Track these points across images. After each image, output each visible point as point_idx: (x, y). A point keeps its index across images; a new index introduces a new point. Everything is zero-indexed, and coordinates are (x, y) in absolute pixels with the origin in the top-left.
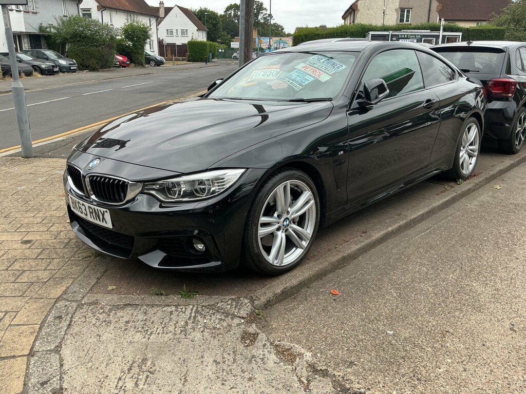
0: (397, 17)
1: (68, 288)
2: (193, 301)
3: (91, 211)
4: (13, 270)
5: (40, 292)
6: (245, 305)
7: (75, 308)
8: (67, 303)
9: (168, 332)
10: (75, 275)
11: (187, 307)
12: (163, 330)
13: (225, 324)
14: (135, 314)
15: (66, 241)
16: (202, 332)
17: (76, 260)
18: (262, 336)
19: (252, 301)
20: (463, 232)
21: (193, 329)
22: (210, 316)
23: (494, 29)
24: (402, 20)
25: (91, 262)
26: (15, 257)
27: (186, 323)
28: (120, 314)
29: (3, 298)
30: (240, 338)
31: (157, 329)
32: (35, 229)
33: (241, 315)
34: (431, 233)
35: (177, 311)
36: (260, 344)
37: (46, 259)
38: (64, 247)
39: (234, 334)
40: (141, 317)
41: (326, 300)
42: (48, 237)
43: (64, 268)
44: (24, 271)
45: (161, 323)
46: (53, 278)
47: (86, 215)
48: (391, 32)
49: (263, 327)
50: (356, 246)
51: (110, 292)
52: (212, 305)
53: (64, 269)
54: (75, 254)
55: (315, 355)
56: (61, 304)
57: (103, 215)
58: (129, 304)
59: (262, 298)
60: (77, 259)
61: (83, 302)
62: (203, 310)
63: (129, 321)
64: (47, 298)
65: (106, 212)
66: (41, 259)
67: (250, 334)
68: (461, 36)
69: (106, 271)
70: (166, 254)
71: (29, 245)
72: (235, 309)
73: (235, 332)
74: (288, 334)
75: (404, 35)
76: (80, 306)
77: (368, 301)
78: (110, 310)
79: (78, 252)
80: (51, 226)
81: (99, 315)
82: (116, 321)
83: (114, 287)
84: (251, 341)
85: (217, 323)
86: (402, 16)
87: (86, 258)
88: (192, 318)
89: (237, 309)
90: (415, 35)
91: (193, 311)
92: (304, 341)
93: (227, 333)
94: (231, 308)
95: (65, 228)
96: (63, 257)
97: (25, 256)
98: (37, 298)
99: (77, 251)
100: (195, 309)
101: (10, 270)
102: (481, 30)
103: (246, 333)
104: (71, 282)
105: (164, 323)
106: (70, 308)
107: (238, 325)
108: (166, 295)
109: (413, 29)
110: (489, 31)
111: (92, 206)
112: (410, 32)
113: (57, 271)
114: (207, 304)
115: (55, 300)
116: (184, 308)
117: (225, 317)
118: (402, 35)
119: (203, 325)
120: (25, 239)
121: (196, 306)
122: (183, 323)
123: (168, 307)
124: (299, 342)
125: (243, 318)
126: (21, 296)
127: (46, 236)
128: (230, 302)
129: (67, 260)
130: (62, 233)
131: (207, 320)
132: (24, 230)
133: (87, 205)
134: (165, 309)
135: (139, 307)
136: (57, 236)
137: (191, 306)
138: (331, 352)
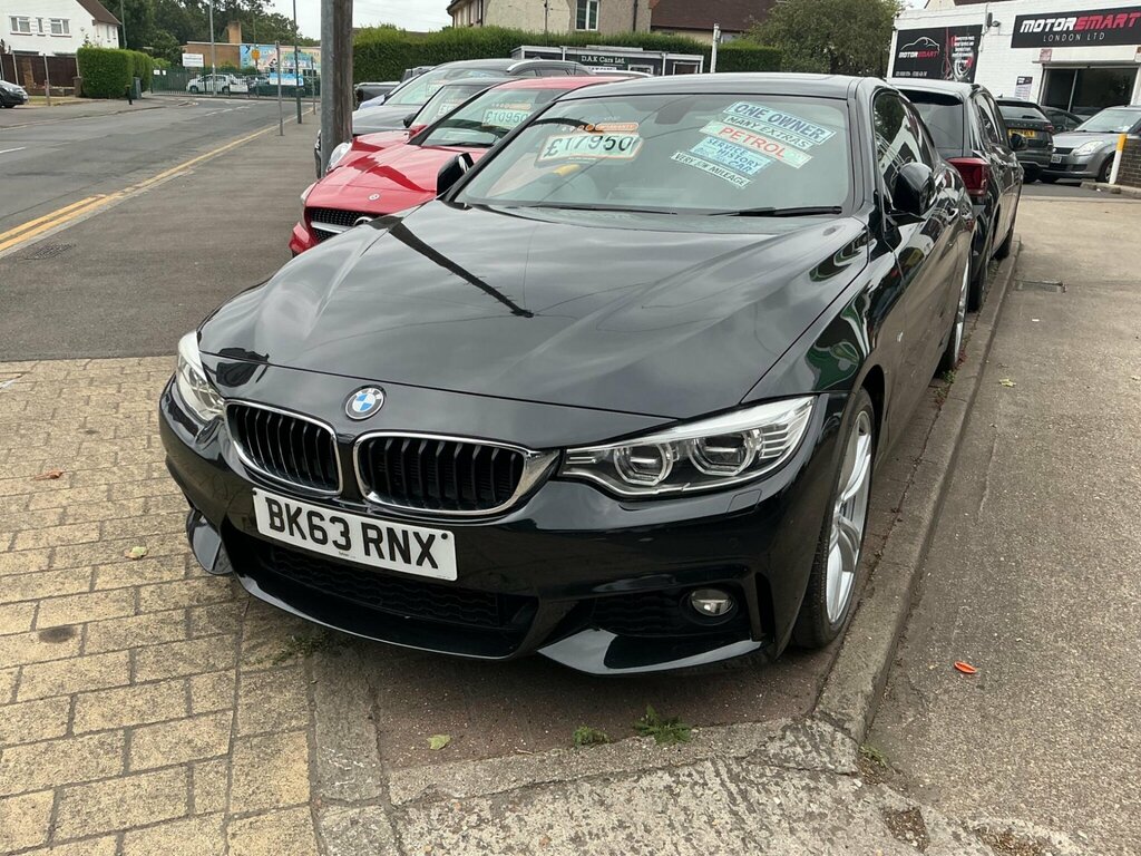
0: (572, 17)
1: (312, 762)
2: (701, 751)
3: (372, 534)
4: (91, 732)
5: (238, 791)
6: (834, 738)
7: (387, 825)
8: (353, 812)
9: (713, 850)
10: (296, 718)
11: (700, 769)
12: (694, 848)
13: (827, 800)
14: (578, 812)
15: (178, 615)
16: (792, 831)
17: (259, 671)
18: (929, 814)
19: (839, 725)
20: (1046, 486)
21: (763, 827)
22: (777, 784)
23: (761, 51)
24: (581, 24)
25: (308, 673)
26: (62, 686)
27: (735, 814)
28: (534, 819)
29: (137, 833)
30: (888, 831)
31: (675, 845)
32: (50, 589)
33: (846, 769)
34: (997, 498)
35: (684, 784)
36: (945, 835)
37: (164, 680)
38: (189, 637)
39: (867, 821)
40: (600, 819)
41: (963, 690)
42: (111, 610)
43: (242, 701)
44: (129, 732)
45: (671, 825)
46: (237, 739)
47: (347, 547)
48: (565, 48)
49: (906, 789)
50: (914, 548)
51: (443, 755)
52: (756, 751)
53: (249, 707)
54: (238, 653)
55: (1075, 838)
56: (332, 817)
57: (426, 547)
58: (533, 785)
59: (851, 711)
60: (260, 666)
61: (396, 801)
62: (748, 772)
63: (577, 836)
64: (278, 809)
65: (444, 536)
66: (146, 682)
67: (898, 814)
68: (702, 64)
69: (373, 694)
70: (614, 636)
71: (72, 645)
72: (819, 754)
73: (864, 815)
74: (976, 796)
75: (592, 57)
76: (397, 815)
77: (1045, 678)
78: (497, 812)
79: (244, 646)
80: (94, 574)
81: (474, 832)
82: (541, 844)
83: (445, 739)
84: (917, 833)
85: (805, 801)
86: (581, 15)
87: (282, 658)
88: (739, 798)
89: (824, 754)
90: (614, 58)
91: (725, 776)
92: (1022, 805)
93: (849, 823)
94: (805, 753)
95: (141, 575)
96: (213, 668)
97: (93, 681)
98: (247, 815)
99: (238, 644)
100: (723, 771)
101: (82, 735)
102: (736, 51)
103: (889, 815)
104: (303, 741)
105: (677, 825)
106: (373, 826)
107: (858, 795)
108: (611, 742)
109: (607, 44)
110: (753, 53)
111: (383, 525)
112: (602, 51)
113: (231, 713)
114: (742, 753)
115: (307, 810)
116: (694, 773)
117: (811, 778)
118: (587, 56)
119: (779, 812)
120: (42, 624)
121: (720, 764)
122: (727, 817)
123: (649, 778)
124: (1016, 811)
125: (854, 775)
126: (187, 816)
127: (106, 610)
128: (790, 737)
129: (232, 674)
130: (145, 593)
131: (777, 796)
132: (18, 597)
133: (355, 521)
134: (645, 782)
135: (570, 787)
136: (137, 606)
137: (709, 764)
138: (1097, 821)
